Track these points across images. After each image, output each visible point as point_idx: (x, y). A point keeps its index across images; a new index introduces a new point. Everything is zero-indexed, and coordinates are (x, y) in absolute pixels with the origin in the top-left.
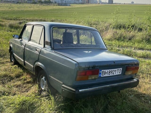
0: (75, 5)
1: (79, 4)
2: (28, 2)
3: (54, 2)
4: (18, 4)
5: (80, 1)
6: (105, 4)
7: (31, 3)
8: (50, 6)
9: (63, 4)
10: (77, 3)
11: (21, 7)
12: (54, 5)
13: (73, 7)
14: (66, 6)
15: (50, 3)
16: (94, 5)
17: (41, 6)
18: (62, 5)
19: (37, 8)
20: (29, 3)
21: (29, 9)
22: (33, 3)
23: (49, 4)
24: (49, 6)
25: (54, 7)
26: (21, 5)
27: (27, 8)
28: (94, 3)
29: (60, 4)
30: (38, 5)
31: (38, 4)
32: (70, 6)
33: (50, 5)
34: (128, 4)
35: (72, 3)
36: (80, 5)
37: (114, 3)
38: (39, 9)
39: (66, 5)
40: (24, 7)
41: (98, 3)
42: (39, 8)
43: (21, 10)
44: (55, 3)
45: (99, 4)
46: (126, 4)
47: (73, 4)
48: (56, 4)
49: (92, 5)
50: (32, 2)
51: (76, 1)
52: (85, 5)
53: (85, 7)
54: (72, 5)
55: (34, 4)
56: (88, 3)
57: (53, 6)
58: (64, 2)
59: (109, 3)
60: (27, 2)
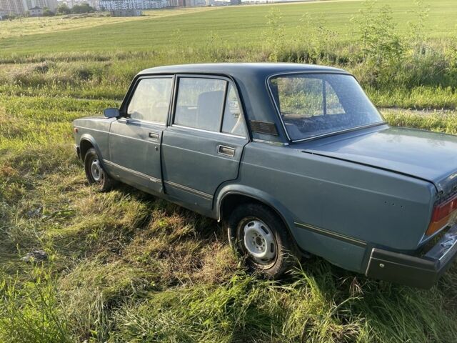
0: (154, 12)
1: (163, 8)
2: (31, 13)
3: (98, 7)
4: (8, 21)
5: (164, 2)
6: (222, 5)
7: (40, 15)
8: (92, 18)
9: (124, 13)
10: (157, 7)
11: (17, 28)
12: (103, 16)
13: (151, 18)
14: (133, 16)
15: (89, 12)
16: (199, 10)
17: (67, 20)
18: (121, 15)
19: (60, 27)
20: (34, 16)
21: (40, 31)
22: (45, 15)
23: (89, 14)
24: (88, 19)
25: (101, 20)
26: (16, 23)
27: (34, 29)
28: (199, 3)
29: (116, 13)
30: (61, 19)
31: (57, 15)
32: (141, 15)
33: (91, 16)
34: (276, 2)
35: (145, 9)
36: (166, 11)
37: (244, 3)
38: (67, 29)
39: (130, 13)
40: (26, 27)
41: (208, 4)
42: (65, 27)
43: (21, 36)
44: (103, 9)
45: (210, 6)
46: (270, 3)
47: (149, 9)
48: (107, 13)
49: (195, 10)
50: (42, 12)
51: (153, 2)
52: (177, 11)
53: (179, 16)
54: (146, 13)
55: (48, 18)
56: (183, 4)
57: (100, 18)
58: (124, 7)
59: (232, 3)
60: (29, 13)
